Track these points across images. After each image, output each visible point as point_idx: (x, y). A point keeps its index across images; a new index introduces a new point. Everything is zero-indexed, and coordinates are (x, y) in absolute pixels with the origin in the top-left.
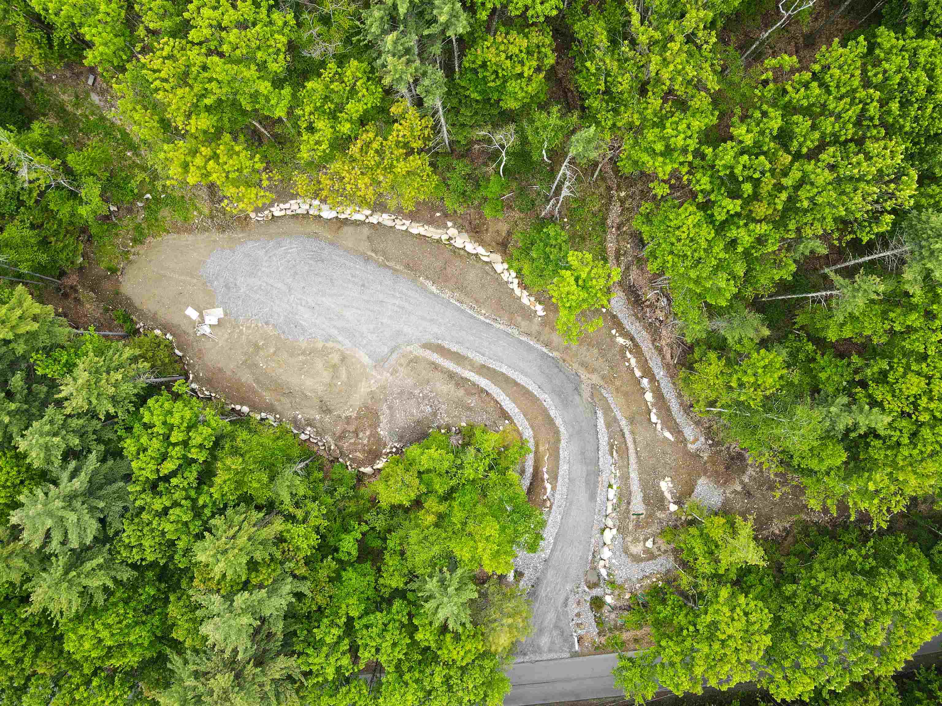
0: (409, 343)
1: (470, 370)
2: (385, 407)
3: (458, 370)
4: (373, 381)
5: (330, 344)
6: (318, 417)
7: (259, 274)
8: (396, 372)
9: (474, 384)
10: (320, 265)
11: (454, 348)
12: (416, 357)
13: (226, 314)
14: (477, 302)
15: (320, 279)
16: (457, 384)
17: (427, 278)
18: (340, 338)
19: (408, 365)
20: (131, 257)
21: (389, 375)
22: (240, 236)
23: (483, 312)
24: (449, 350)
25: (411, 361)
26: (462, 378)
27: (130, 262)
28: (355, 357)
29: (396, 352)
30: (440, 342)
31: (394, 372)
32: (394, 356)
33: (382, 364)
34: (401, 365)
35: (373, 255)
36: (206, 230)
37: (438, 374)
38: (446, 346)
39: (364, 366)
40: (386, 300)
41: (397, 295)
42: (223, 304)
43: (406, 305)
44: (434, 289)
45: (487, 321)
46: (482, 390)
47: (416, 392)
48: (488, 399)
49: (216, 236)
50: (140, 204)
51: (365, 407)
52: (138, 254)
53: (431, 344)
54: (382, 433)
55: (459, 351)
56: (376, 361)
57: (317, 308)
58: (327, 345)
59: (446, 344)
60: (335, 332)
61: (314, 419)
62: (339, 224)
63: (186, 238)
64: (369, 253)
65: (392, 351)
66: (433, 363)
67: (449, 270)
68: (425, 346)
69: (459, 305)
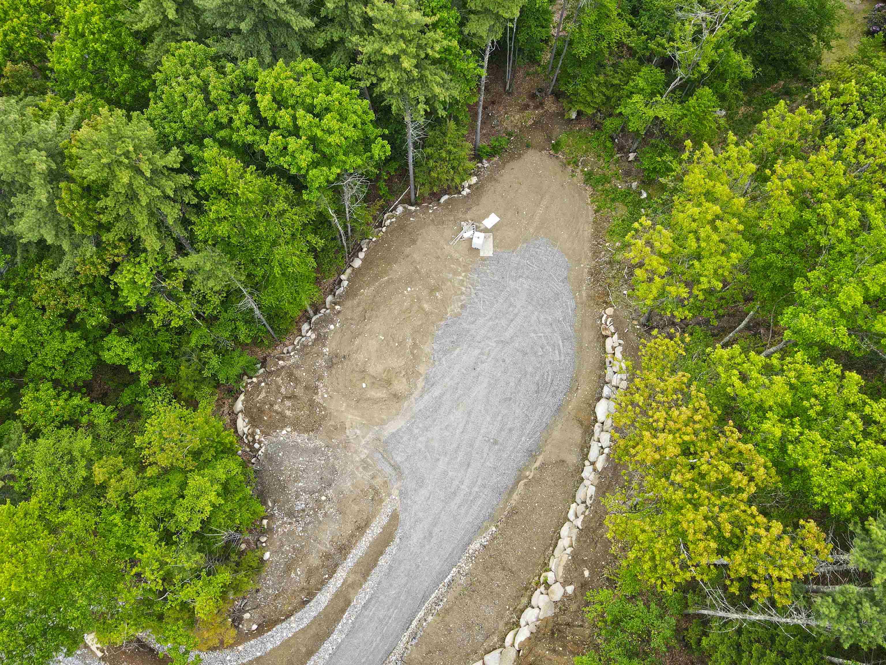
0: (403, 494)
1: (345, 581)
2: (318, 443)
3: (350, 562)
4: (358, 432)
5: (421, 384)
6: (326, 350)
8: (364, 468)
9: (323, 583)
10: (533, 388)
11: (382, 561)
12: (381, 501)
13: (484, 259)
14: (447, 611)
15: (512, 384)
16: (328, 556)
17: (494, 538)
18: (426, 397)
19: (371, 487)
20: (570, 168)
21: (363, 456)
22: (584, 294)
23: (430, 618)
24: (381, 553)
25: (377, 493)
26: (336, 565)
27: (564, 166)
28: (398, 414)
29: (393, 473)
30: (397, 540)
31: (365, 465)
32: (388, 470)
33: (381, 449)
34: (373, 477)
35: (537, 464)
36: (596, 254)
37: (349, 529)
38: (388, 549)
39: (383, 423)
40: (470, 470)
41: (476, 489)
42: (496, 259)
43: (458, 500)
44: (475, 546)
45: (414, 623)
46: (311, 596)
47: (330, 492)
48: (295, 602)
49: (586, 265)
50: (634, 184)
51: (325, 416)
52: (573, 176)
53: (396, 526)
54: (284, 432)
55: (377, 568)
56: (386, 442)
57: (474, 374)
59: (392, 549)
60: (437, 391)
61: (324, 346)
62: (586, 423)
63: (588, 231)
64: (540, 459)
65: (396, 467)
66: (367, 524)
67: (500, 574)
68: (394, 518)
69: (446, 580)
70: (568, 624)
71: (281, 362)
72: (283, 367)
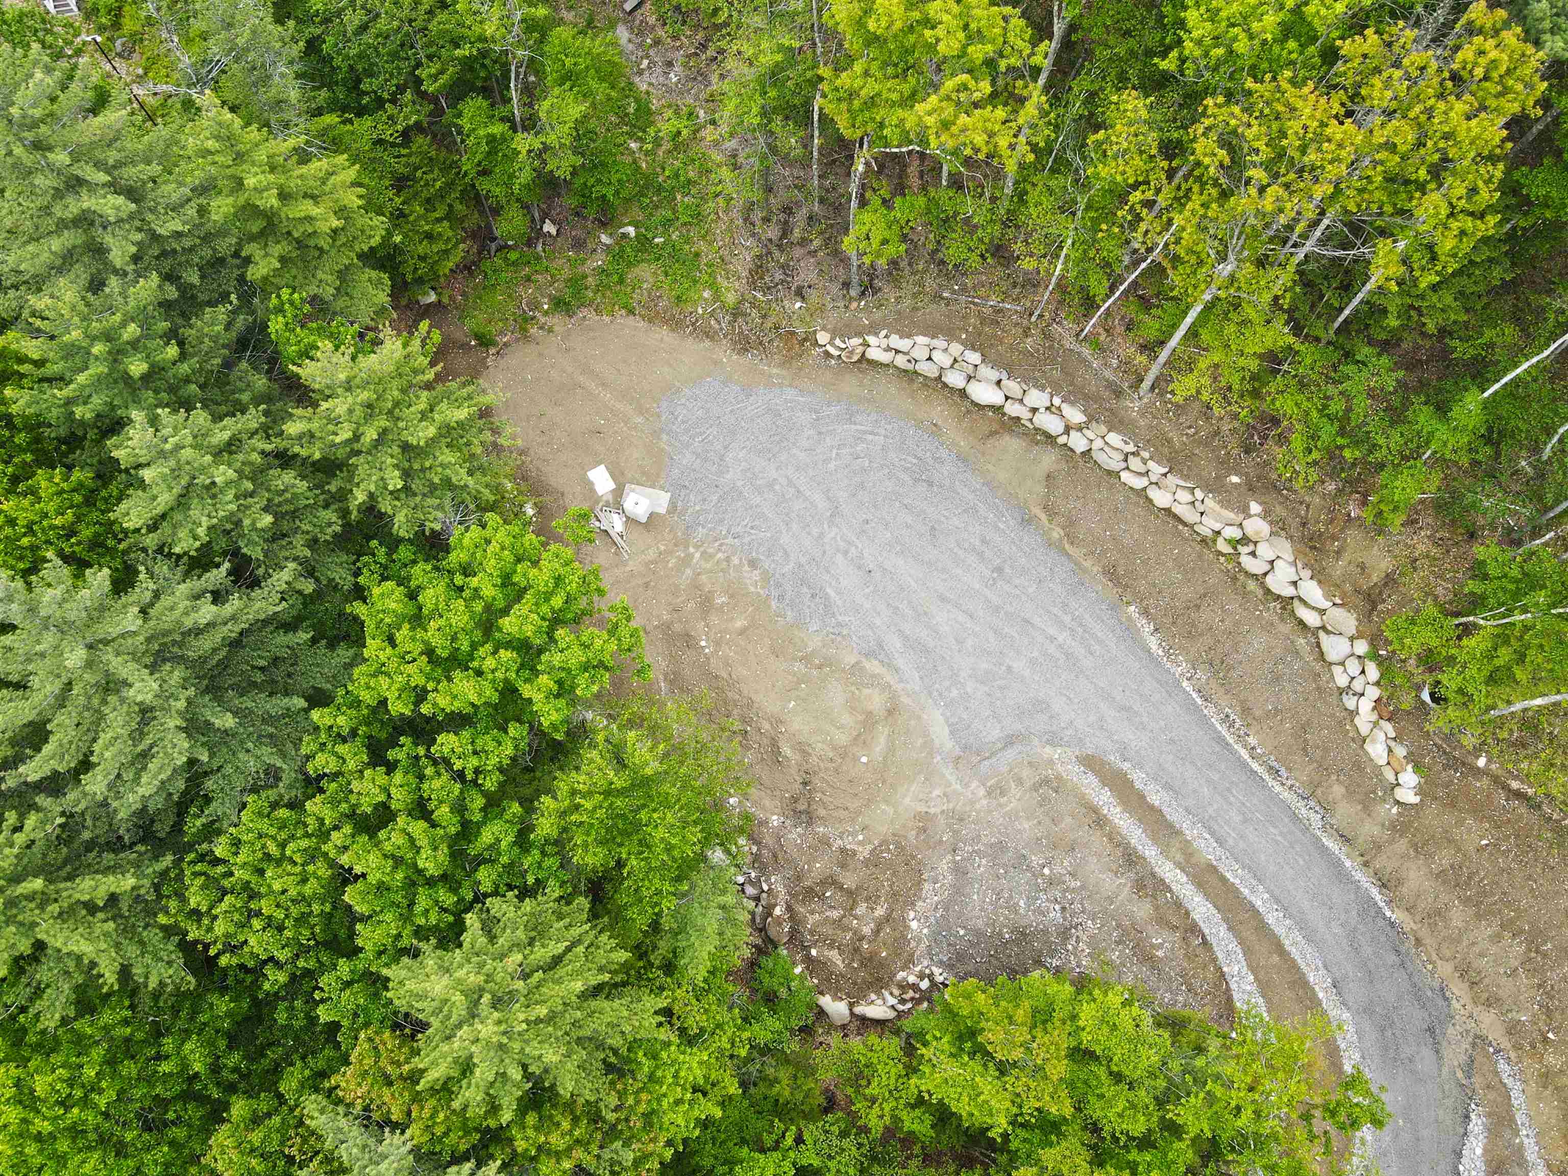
0: (1053, 741)
1: (1178, 865)
2: (944, 865)
3: (1150, 852)
4: (937, 792)
5: (872, 666)
6: (775, 820)
7: (783, 457)
8: (1003, 793)
9: (1178, 904)
10: (922, 488)
11: (1154, 799)
12: (1059, 778)
13: (673, 508)
14: (1246, 711)
15: (909, 520)
16: (1140, 886)
17: (1145, 613)
18: (900, 662)
19: (1035, 788)
20: (534, 331)
21: (982, 792)
22: (775, 371)
23: (1252, 741)
24: (1142, 797)
25: (1046, 782)
26: (1153, 875)
27: (525, 337)
28: (919, 718)
29: (1018, 748)
30: (1126, 766)
31: (997, 791)
32: (1010, 754)
33: (975, 759)
34: (1020, 782)
35: (1043, 517)
36: (709, 335)
37: (1098, 841)
38: (1138, 785)
39: (929, 747)
40: (1036, 620)
41: (1067, 619)
42: (677, 489)
43: (1080, 651)
44: (1153, 643)
45: (1255, 766)
46: (1194, 929)
47: (1036, 860)
48: (1203, 957)
49: (725, 354)
50: (605, 239)
51: (898, 846)
52: (550, 331)
53: (1103, 763)
54: (914, 925)
55: (1165, 810)
56: (965, 748)
57: (877, 575)
58: (867, 665)
59: (1138, 778)
60: (894, 643)
61: (764, 823)
62: (995, 426)
63: (663, 335)
64: (1037, 511)
65: (1010, 741)
66: (1095, 810)
67: (1205, 615)
68: (1091, 763)
69: (1199, 701)
70: (1304, 524)
71: (777, 911)
72: (789, 908)
